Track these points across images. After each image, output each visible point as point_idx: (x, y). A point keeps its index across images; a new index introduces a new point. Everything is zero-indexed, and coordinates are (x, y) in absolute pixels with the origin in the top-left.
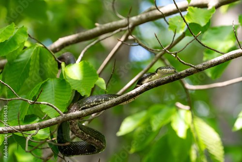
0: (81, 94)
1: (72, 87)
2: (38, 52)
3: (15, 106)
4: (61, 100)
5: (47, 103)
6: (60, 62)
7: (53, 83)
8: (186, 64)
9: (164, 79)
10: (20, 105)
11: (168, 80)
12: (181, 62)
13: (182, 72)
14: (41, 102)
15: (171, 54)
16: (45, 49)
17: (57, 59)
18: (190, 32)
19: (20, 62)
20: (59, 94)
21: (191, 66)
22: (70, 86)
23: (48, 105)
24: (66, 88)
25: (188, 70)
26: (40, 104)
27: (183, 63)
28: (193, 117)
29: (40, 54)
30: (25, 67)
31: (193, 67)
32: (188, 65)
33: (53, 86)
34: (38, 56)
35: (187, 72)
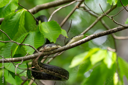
0: (50, 41)
1: (44, 36)
2: (24, 14)
3: (8, 48)
4: (38, 45)
5: (29, 45)
6: (37, 20)
7: (33, 34)
8: (118, 24)
9: (104, 33)
10: (11, 47)
11: (106, 33)
12: (115, 22)
13: (115, 29)
14: (26, 44)
15: (109, 17)
16: (28, 12)
17: (36, 19)
18: (122, 4)
19: (12, 21)
20: (37, 41)
21: (121, 25)
22: (43, 36)
23: (29, 46)
24: (40, 37)
25: (119, 27)
26: (25, 45)
27: (116, 23)
28: (117, 56)
29: (25, 15)
30: (15, 25)
31: (122, 26)
32: (119, 24)
33: (33, 36)
34: (24, 16)
35: (118, 29)
